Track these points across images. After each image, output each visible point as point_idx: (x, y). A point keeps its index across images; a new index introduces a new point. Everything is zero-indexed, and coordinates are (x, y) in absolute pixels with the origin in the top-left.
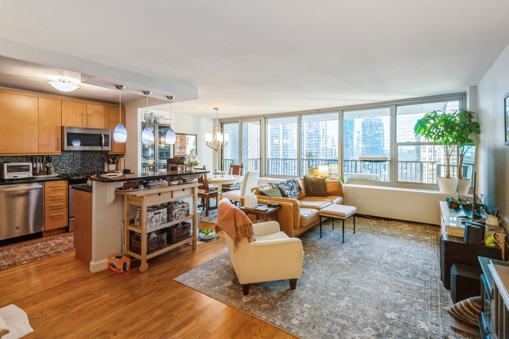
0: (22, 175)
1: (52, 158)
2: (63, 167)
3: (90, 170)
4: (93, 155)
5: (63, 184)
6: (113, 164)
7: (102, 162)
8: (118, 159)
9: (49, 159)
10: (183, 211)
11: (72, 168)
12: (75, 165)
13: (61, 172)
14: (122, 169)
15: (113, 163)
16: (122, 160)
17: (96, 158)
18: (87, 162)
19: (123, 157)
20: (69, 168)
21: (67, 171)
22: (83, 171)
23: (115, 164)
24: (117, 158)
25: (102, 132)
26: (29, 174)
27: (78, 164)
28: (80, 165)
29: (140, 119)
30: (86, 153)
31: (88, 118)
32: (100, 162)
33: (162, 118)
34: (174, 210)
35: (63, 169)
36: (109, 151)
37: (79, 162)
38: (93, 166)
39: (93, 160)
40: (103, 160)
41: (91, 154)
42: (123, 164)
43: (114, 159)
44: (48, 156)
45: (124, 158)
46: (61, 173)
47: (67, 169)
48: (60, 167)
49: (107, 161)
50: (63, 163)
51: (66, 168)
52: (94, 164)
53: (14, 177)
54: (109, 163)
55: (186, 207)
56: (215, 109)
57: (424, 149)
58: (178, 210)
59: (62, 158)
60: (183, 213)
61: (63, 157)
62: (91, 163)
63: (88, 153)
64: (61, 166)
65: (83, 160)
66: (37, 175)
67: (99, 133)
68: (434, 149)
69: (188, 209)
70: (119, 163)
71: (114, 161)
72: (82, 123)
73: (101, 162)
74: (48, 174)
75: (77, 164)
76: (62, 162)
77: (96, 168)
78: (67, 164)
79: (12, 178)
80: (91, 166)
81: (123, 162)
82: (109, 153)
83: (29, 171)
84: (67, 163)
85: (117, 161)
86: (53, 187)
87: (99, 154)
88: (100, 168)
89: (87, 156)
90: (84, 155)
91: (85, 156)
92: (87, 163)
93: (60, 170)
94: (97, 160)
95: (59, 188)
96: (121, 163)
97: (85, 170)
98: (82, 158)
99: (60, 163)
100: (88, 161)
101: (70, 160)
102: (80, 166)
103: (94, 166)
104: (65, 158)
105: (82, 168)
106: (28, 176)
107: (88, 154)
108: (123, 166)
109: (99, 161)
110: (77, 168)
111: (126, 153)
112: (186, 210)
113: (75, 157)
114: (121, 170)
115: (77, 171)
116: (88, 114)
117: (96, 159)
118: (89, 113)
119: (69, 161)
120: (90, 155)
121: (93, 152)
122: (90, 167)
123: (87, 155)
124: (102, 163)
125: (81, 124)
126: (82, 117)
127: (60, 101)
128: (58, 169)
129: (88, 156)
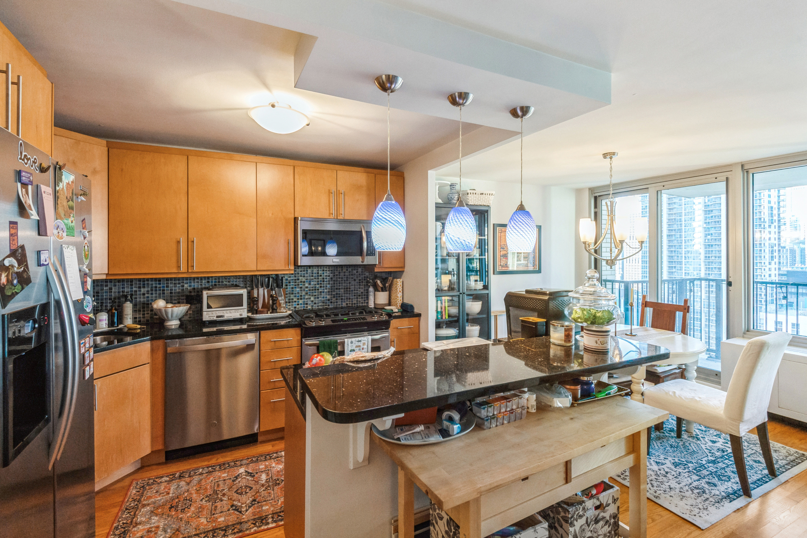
0: (231, 313)
1: (282, 278)
2: (301, 296)
3: (344, 302)
4: (350, 272)
5: (292, 336)
6: (382, 291)
7: (365, 285)
8: (392, 281)
9: (277, 281)
10: (601, 523)
11: (315, 298)
12: (321, 292)
13: (298, 304)
14: (399, 302)
15: (383, 289)
16: (399, 282)
17: (356, 278)
18: (339, 286)
19: (400, 278)
20: (310, 298)
21: (307, 304)
22: (334, 303)
23: (386, 291)
24: (390, 278)
25: (364, 226)
26: (241, 312)
27: (325, 291)
28: (329, 292)
29: (433, 198)
30: (338, 269)
31: (339, 200)
32: (361, 287)
33: (474, 192)
34: (572, 525)
35: (301, 299)
36: (376, 265)
37: (326, 286)
38: (349, 294)
39: (350, 283)
40: (367, 282)
41: (347, 270)
42: (400, 291)
43: (384, 281)
44: (277, 275)
45: (402, 280)
46: (297, 306)
47: (307, 299)
48: (295, 296)
49: (372, 286)
50: (301, 288)
51: (307, 297)
52: (352, 291)
53: (217, 317)
54: (376, 289)
55: (608, 505)
56: (605, 156)
58: (582, 521)
59: (300, 278)
60: (600, 533)
61: (301, 276)
62: (347, 288)
63: (342, 268)
64: (298, 293)
65: (333, 282)
66: (257, 312)
67: (358, 229)
69: (616, 511)
70: (394, 289)
71: (384, 285)
72: (330, 210)
73: (363, 287)
74: (274, 310)
75: (324, 289)
76: (300, 286)
77: (355, 298)
78: (307, 289)
79: (215, 318)
80: (347, 293)
81: (399, 288)
82: (376, 270)
83: (242, 306)
84: (307, 287)
85: (391, 286)
86: (275, 341)
87: (360, 270)
88: (362, 298)
89: (339, 275)
90: (334, 273)
91: (337, 275)
92: (339, 289)
93: (295, 301)
94: (357, 282)
95: (285, 344)
96: (396, 289)
97: (337, 302)
98: (332, 278)
99: (295, 288)
100: (342, 283)
101: (312, 283)
102: (329, 295)
103: (352, 293)
104: (304, 279)
105: (331, 297)
106: (241, 315)
107: (342, 270)
108: (400, 295)
109: (360, 285)
110: (323, 297)
111: (405, 270)
112: (610, 517)
113: (321, 276)
114: (396, 305)
115: (323, 303)
116: (339, 191)
117: (355, 280)
118: (342, 189)
119: (310, 284)
120: (345, 272)
121: (350, 268)
122: (345, 296)
123: (339, 273)
124: (365, 287)
125: (328, 211)
126: (329, 196)
127: (292, 167)
128: (293, 299)
129: (342, 274)
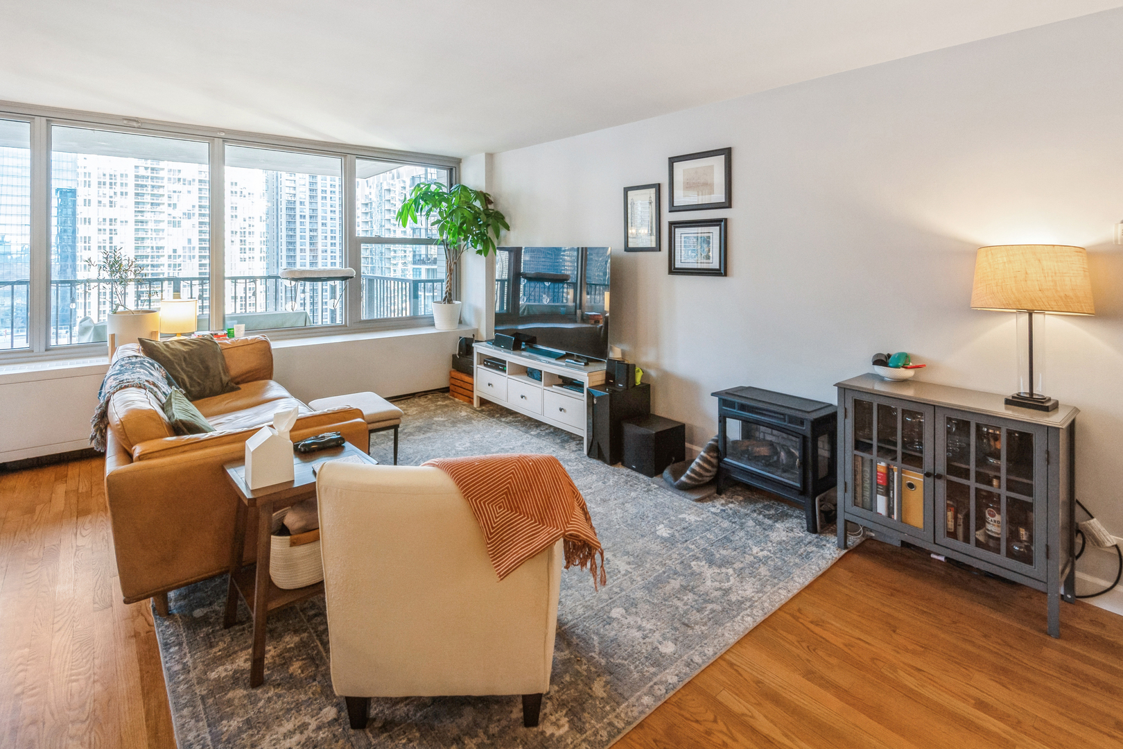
57: (85, 242)
68: (111, 243)
